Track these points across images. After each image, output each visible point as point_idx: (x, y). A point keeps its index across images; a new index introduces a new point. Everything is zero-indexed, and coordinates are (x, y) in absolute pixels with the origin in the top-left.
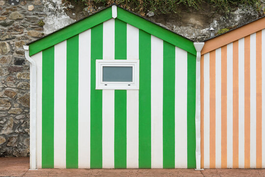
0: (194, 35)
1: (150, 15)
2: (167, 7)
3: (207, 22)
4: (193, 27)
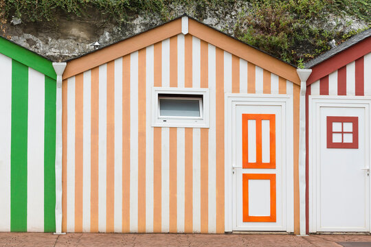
0: (77, 51)
1: (15, 23)
2: (39, 13)
3: (95, 33)
4: (75, 40)
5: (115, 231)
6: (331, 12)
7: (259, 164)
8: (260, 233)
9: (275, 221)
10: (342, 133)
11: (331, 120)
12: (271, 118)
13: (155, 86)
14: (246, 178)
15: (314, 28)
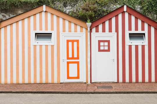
5: (20, 83)
6: (112, 4)
7: (73, 58)
8: (73, 83)
9: (79, 78)
10: (104, 46)
11: (100, 42)
12: (78, 41)
13: (34, 30)
14: (68, 63)
15: (105, 9)
